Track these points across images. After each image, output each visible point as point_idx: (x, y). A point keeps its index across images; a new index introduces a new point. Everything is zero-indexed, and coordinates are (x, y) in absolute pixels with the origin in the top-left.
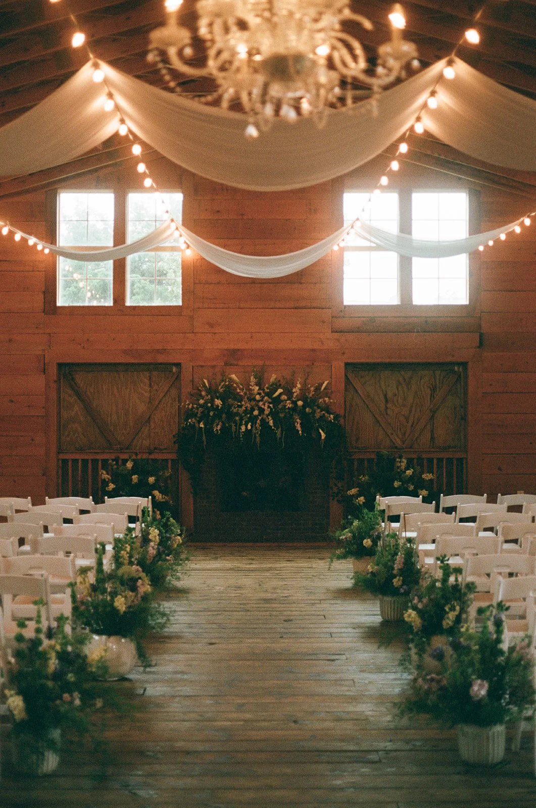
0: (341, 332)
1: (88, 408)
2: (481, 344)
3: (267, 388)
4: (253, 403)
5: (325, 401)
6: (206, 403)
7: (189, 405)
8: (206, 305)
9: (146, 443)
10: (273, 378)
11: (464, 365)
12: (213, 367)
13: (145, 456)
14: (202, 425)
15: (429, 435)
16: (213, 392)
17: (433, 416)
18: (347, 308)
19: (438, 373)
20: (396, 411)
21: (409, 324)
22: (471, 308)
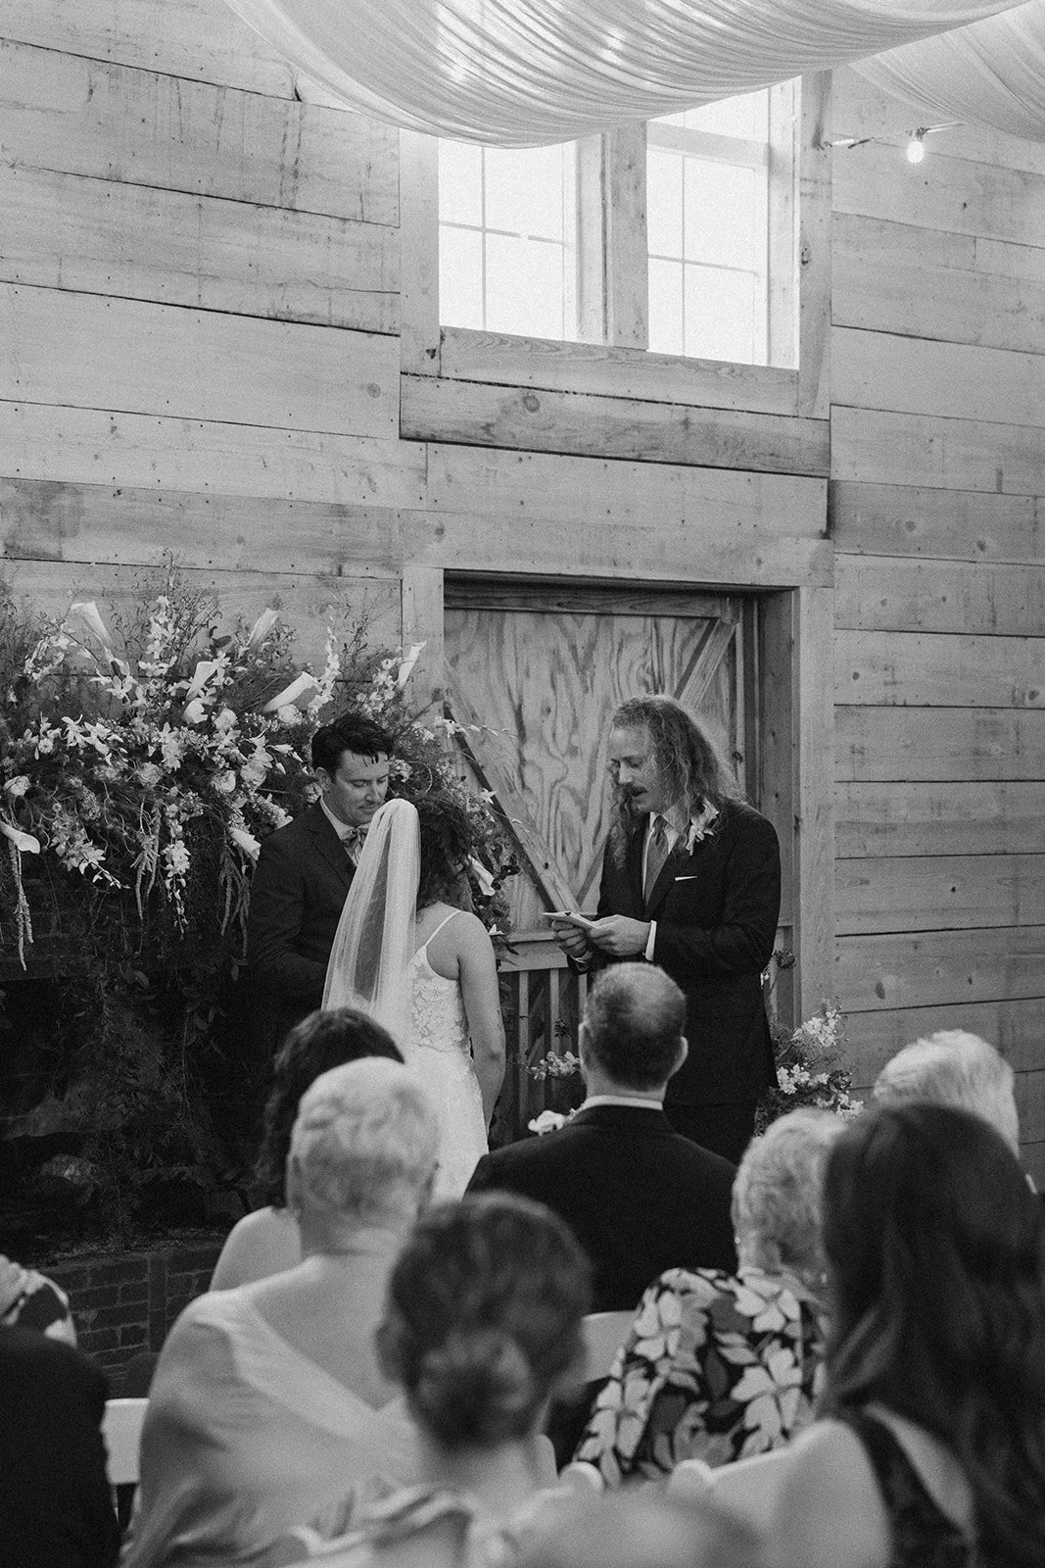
0: (431, 439)
2: (831, 526)
11: (776, 599)
18: (448, 340)
19: (667, 625)
20: (552, 770)
21: (637, 426)
22: (803, 383)
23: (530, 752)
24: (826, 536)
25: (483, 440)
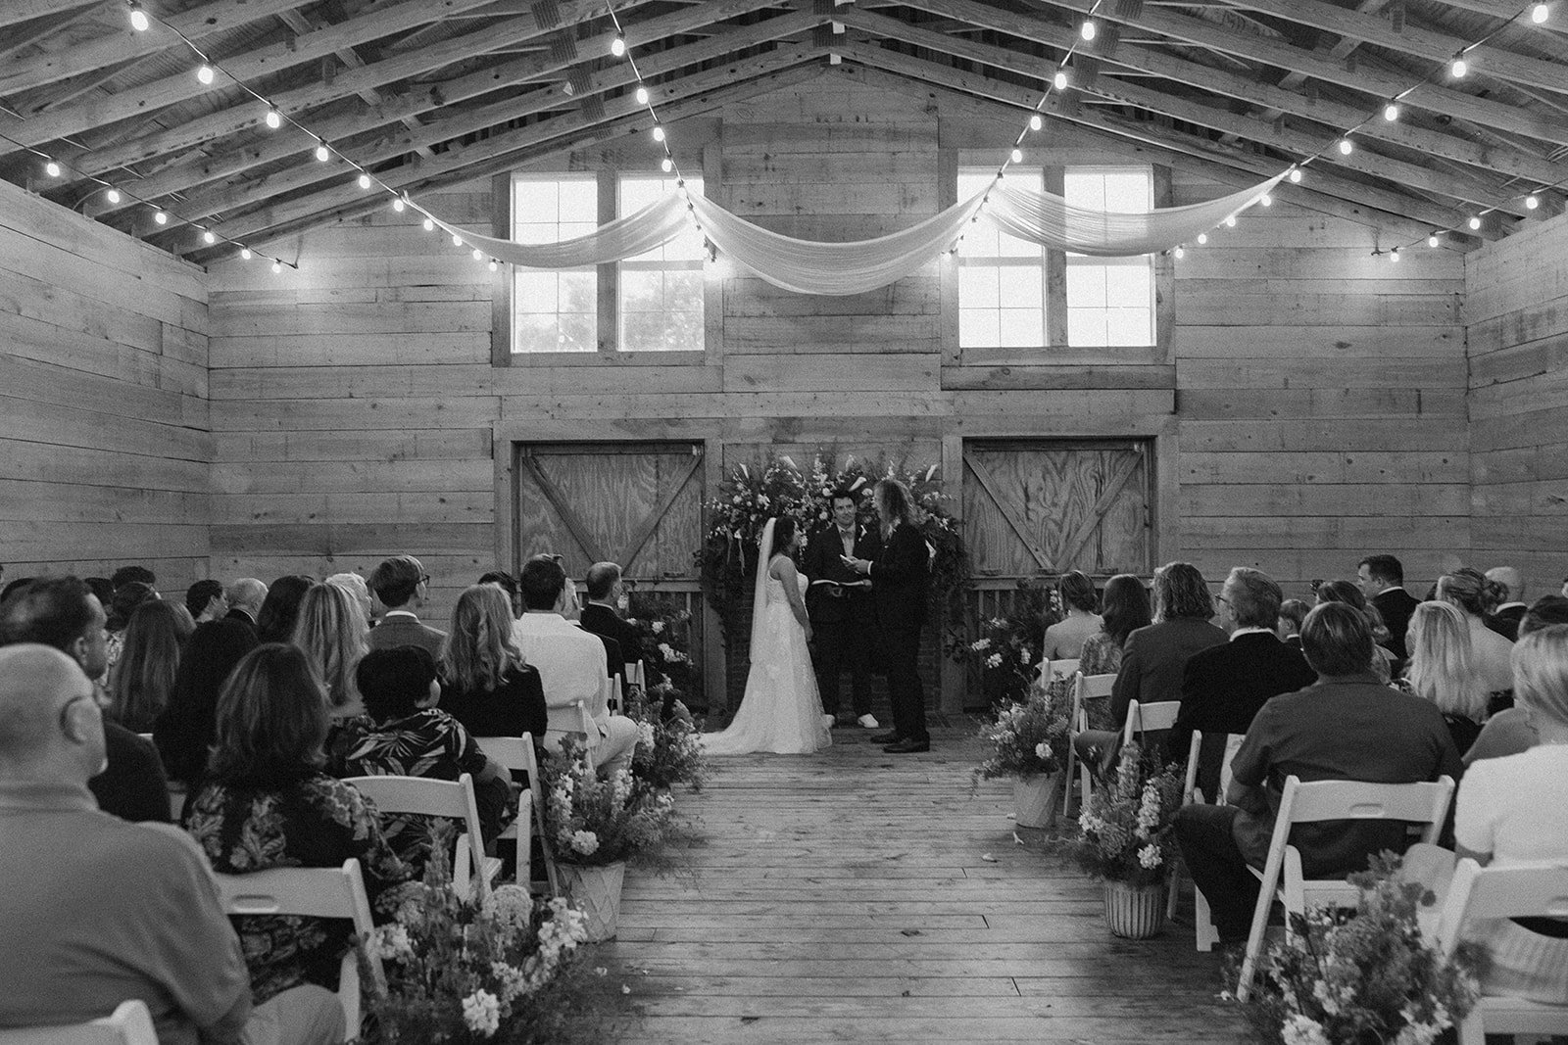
0: (956, 389)
1: (561, 511)
2: (1177, 409)
3: (841, 478)
4: (819, 500)
5: (933, 497)
6: (744, 500)
7: (717, 504)
8: (744, 350)
9: (652, 566)
10: (849, 460)
11: (1149, 441)
12: (756, 445)
13: (648, 587)
14: (738, 535)
15: (1093, 553)
16: (754, 484)
17: (1101, 520)
18: (965, 352)
19: (1107, 454)
20: (1043, 513)
21: (1062, 376)
22: (1160, 352)
23: (1031, 505)
24: (1174, 413)
25: (982, 387)
